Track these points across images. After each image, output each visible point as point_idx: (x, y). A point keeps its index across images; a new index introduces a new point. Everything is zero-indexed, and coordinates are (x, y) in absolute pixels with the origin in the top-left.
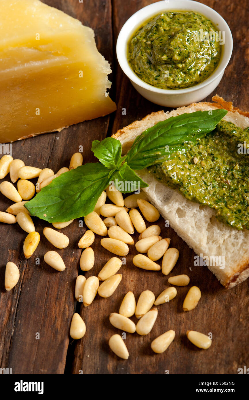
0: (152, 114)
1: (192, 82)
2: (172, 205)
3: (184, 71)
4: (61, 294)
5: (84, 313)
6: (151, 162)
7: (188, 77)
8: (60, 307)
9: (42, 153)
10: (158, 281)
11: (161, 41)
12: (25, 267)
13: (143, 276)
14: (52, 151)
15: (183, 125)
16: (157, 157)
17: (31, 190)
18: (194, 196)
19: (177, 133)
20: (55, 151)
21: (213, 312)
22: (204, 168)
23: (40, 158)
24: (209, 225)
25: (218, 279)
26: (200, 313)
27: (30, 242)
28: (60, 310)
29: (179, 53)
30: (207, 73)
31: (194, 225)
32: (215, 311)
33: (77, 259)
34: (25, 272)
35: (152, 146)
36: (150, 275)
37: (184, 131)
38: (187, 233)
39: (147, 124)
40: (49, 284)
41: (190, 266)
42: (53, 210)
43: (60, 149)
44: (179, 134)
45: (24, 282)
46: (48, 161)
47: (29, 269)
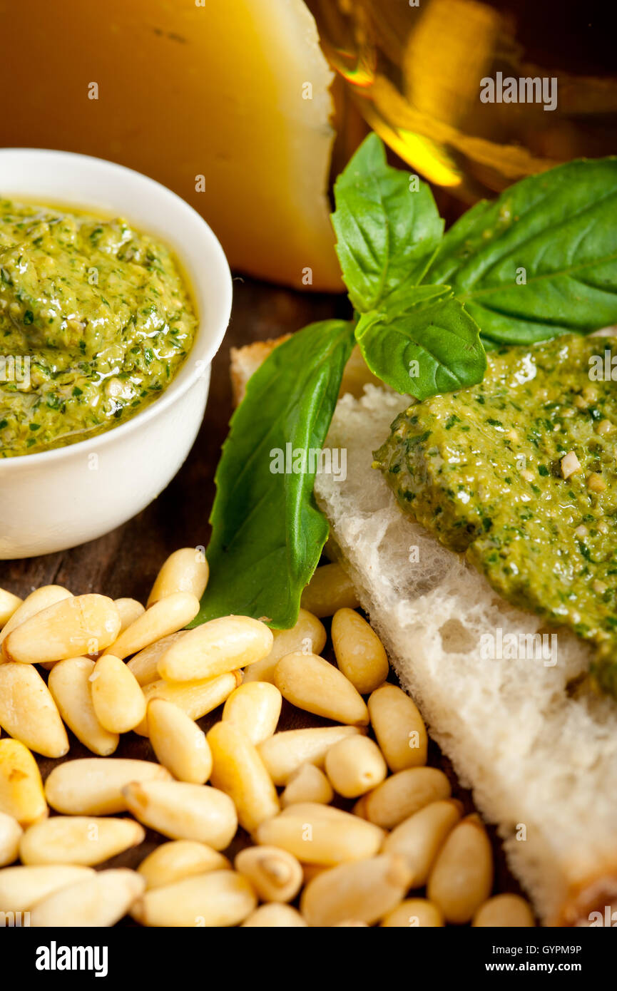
18: (523, 578)
31: (494, 689)
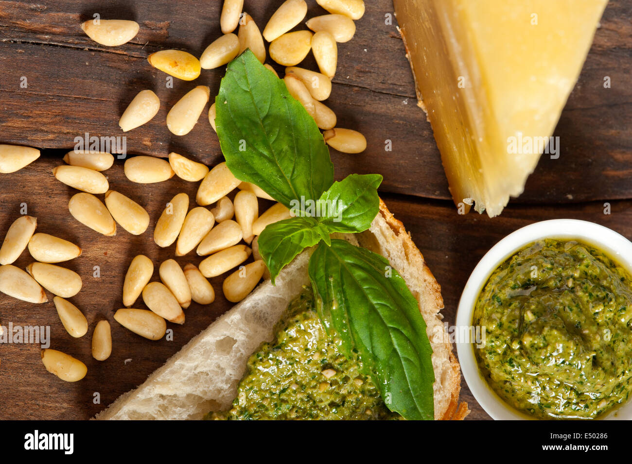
0: (437, 286)
1: (489, 367)
2: (241, 329)
3: (509, 352)
4: (76, 125)
5: (42, 167)
6: (319, 291)
7: (498, 360)
8: (49, 123)
9: (373, 72)
10: (106, 301)
11: (567, 308)
12: (134, 54)
13: (116, 272)
14: (379, 92)
15: (398, 351)
16: (328, 302)
17: (285, 59)
18: (253, 372)
19: (375, 339)
20: (377, 98)
21: (41, 403)
22: (314, 387)
23: (362, 70)
24: (201, 398)
25: (99, 413)
26: (41, 379)
27: (177, 64)
28: (44, 124)
29: (536, 346)
30: (509, 395)
31: (199, 370)
32: (43, 407)
33: (147, 150)
34: (123, 55)
35: (350, 292)
36: (116, 286)
37: (382, 354)
38: (182, 358)
39: (415, 278)
40: (98, 101)
41: (133, 359)
42: (241, 102)
43: (382, 108)
44: (376, 344)
45: (101, 54)
46: (357, 86)
47: (128, 62)
